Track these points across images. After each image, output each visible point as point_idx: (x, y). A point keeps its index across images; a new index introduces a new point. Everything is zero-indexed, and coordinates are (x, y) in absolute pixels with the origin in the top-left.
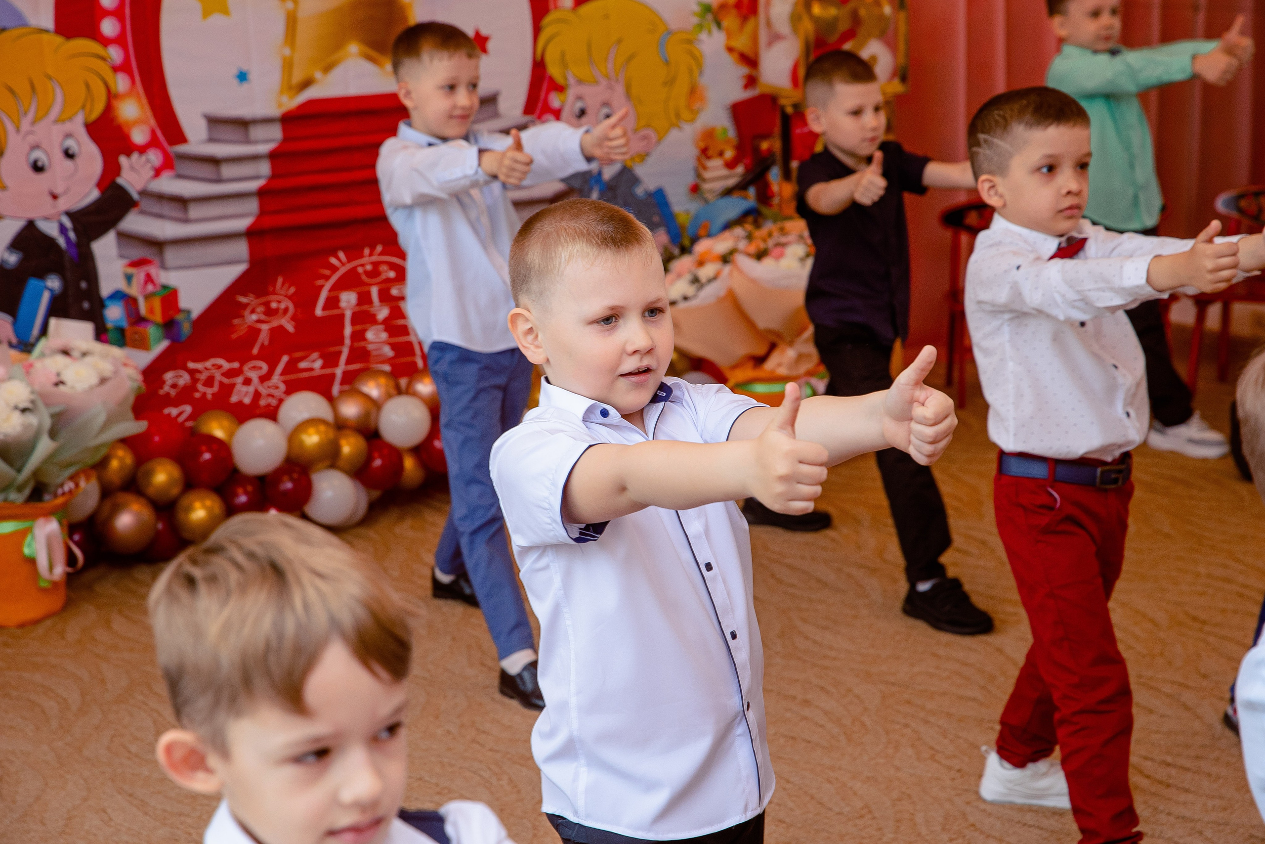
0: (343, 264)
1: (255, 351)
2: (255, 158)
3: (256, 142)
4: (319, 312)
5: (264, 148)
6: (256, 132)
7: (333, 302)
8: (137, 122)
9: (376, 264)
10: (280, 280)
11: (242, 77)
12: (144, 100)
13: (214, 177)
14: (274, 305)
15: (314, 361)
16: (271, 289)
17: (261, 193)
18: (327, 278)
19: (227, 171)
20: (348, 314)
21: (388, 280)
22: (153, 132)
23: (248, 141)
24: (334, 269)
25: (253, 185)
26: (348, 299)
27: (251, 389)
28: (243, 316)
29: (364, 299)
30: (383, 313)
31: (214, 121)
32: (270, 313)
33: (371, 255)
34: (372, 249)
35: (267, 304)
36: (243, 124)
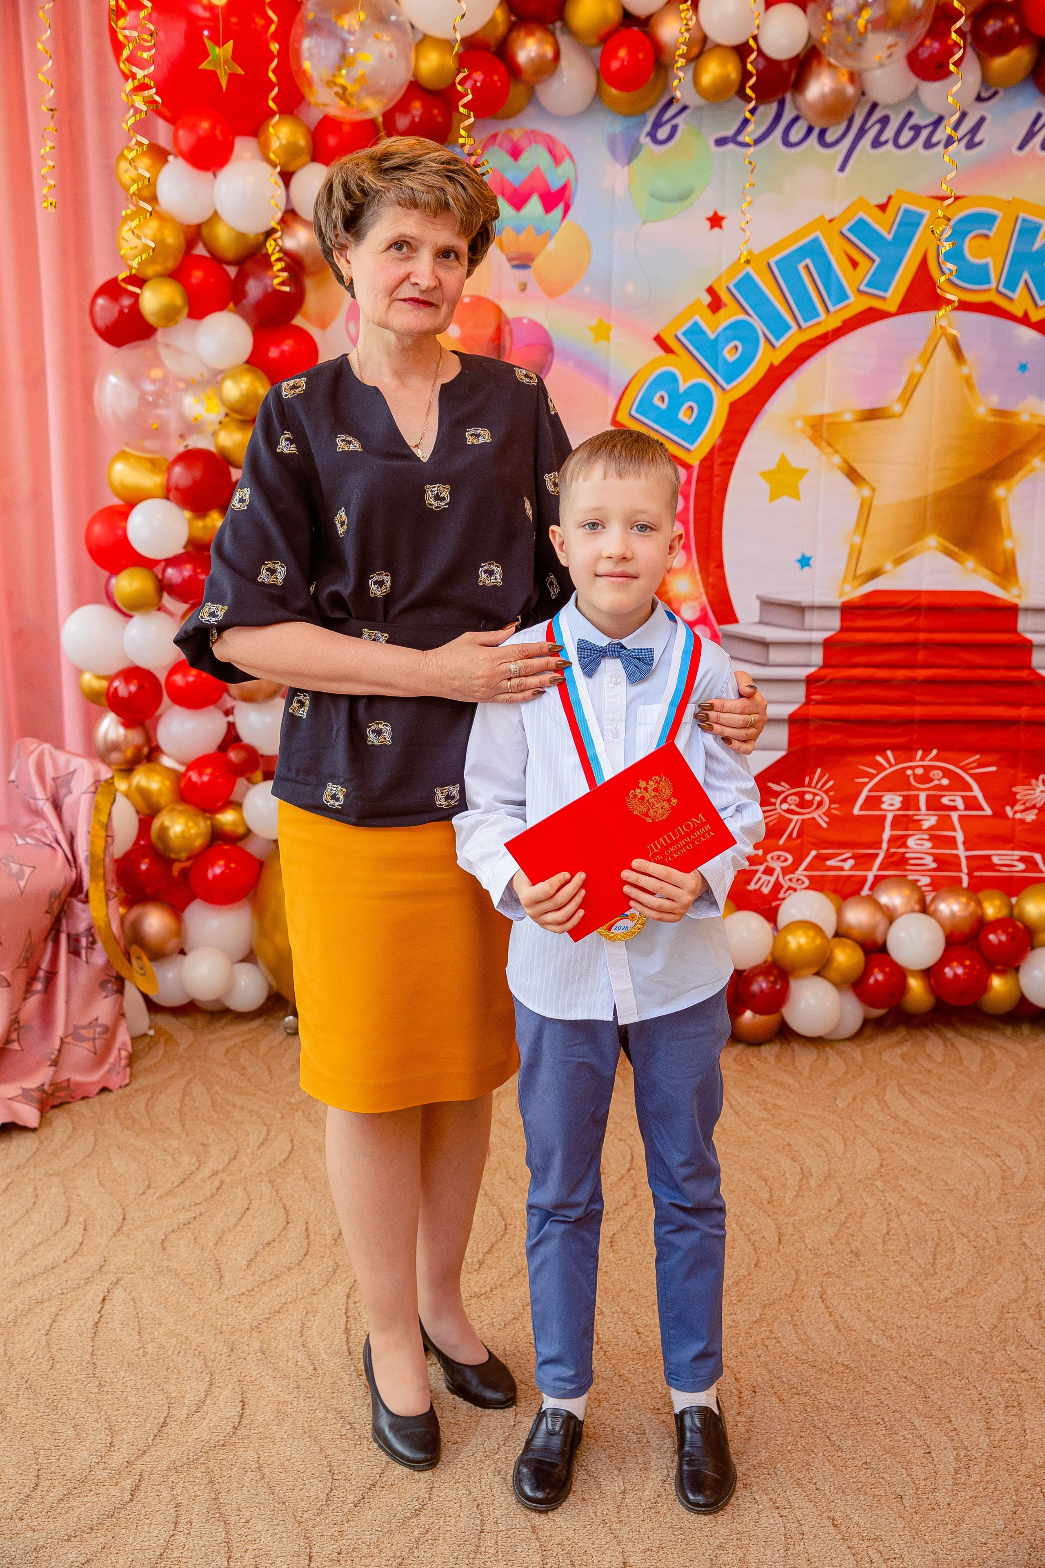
0: (891, 766)
1: (781, 842)
2: (809, 644)
3: (811, 630)
4: (856, 811)
5: (820, 636)
6: (812, 619)
7: (873, 802)
8: (686, 599)
9: (928, 768)
10: (819, 770)
11: (805, 562)
12: (698, 576)
13: (763, 661)
14: (808, 797)
15: (845, 860)
16: (807, 779)
17: (810, 681)
18: (872, 777)
19: (775, 655)
20: (890, 817)
21: (940, 787)
22: (703, 609)
23: (802, 628)
24: (880, 768)
25: (804, 672)
26: (892, 802)
27: (773, 879)
28: (774, 804)
29: (909, 803)
30: (930, 821)
31: (767, 604)
32: (803, 804)
33: (922, 759)
34: (927, 751)
35: (801, 795)
36: (800, 609)
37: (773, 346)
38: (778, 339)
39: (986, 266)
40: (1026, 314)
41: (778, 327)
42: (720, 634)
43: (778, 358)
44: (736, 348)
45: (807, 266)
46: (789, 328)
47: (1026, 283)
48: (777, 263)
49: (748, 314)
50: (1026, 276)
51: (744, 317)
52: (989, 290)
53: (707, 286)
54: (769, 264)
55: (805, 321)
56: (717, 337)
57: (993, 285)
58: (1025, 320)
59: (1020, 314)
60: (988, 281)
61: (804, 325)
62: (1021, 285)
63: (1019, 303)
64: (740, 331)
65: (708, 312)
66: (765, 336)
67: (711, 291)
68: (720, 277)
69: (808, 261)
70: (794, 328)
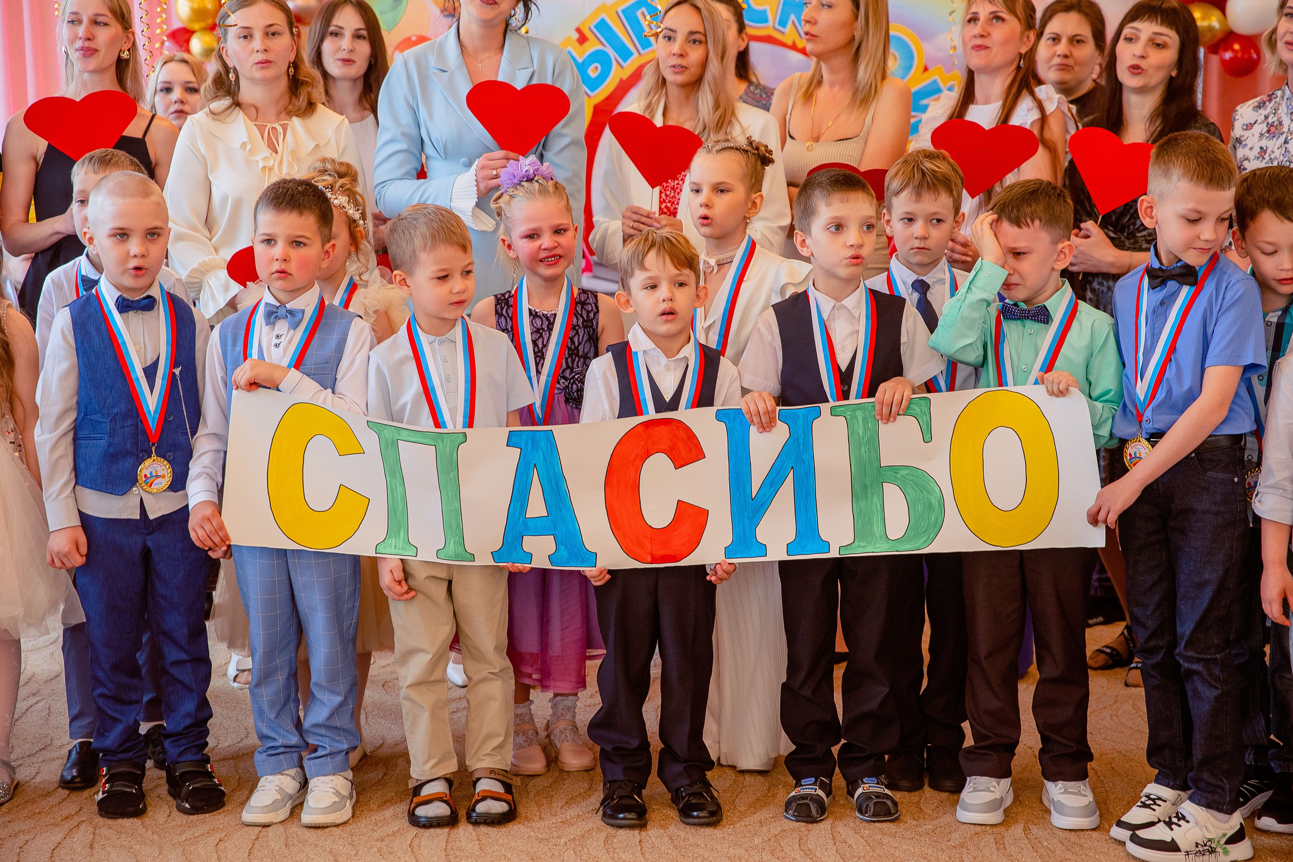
37: (622, 67)
38: (625, 61)
39: (765, 12)
40: (794, 43)
41: (625, 54)
42: (592, 262)
43: (625, 75)
44: (597, 68)
45: (643, 13)
46: (632, 54)
47: (793, 22)
48: (623, 11)
49: (603, 45)
50: (793, 17)
51: (600, 47)
52: (767, 27)
53: (575, 26)
54: (617, 12)
55: (643, 49)
56: (584, 62)
57: (771, 23)
58: (794, 47)
59: (790, 42)
60: (766, 21)
61: (642, 51)
62: (790, 24)
63: (789, 34)
64: (600, 57)
65: (577, 44)
66: (617, 61)
67: (578, 30)
68: (583, 23)
69: (644, 9)
70: (636, 54)
